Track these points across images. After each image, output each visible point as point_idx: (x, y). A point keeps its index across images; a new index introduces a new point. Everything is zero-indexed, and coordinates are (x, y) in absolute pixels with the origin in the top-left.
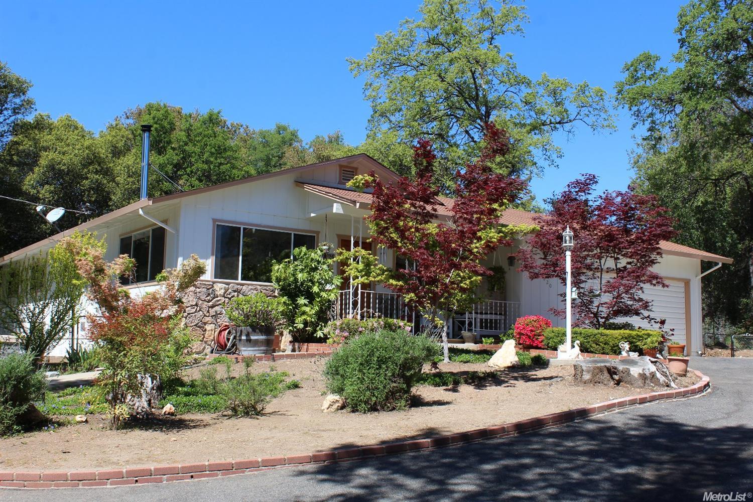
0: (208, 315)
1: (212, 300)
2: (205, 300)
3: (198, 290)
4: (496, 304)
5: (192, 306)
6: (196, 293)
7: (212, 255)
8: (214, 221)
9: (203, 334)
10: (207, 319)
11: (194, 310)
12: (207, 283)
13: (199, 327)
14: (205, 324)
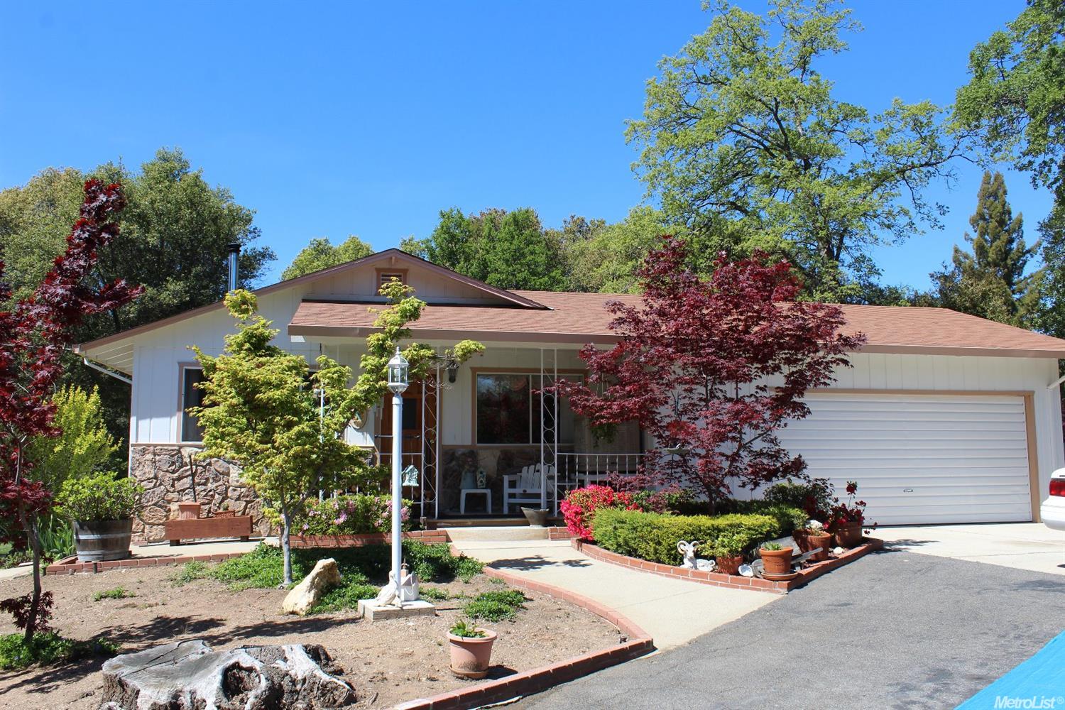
0: (172, 489)
1: (178, 470)
2: (167, 471)
3: (157, 458)
4: (622, 459)
5: (149, 479)
6: (155, 462)
7: (179, 410)
8: (181, 364)
9: (165, 516)
10: (171, 496)
11: (152, 484)
12: (170, 448)
13: (160, 506)
14: (169, 502)
